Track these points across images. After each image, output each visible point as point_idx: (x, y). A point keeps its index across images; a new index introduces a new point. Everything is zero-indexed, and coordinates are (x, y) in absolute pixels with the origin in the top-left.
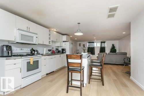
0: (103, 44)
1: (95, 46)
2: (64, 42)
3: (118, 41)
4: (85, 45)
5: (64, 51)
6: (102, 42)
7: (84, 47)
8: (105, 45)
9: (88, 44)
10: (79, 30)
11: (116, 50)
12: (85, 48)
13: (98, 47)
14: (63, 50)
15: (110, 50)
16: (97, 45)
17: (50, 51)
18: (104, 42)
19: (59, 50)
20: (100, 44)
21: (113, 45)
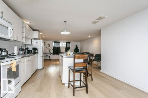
0: (68, 44)
1: (61, 46)
2: (34, 39)
3: (80, 42)
4: (50, 45)
5: (36, 51)
6: (67, 43)
7: (49, 46)
8: (69, 45)
9: (53, 43)
10: (65, 29)
11: (78, 50)
12: (51, 48)
13: (64, 47)
14: (35, 49)
15: (74, 50)
16: (63, 45)
17: (22, 51)
18: (69, 43)
19: (29, 49)
20: (66, 44)
21: (76, 46)
